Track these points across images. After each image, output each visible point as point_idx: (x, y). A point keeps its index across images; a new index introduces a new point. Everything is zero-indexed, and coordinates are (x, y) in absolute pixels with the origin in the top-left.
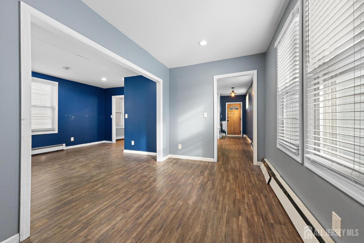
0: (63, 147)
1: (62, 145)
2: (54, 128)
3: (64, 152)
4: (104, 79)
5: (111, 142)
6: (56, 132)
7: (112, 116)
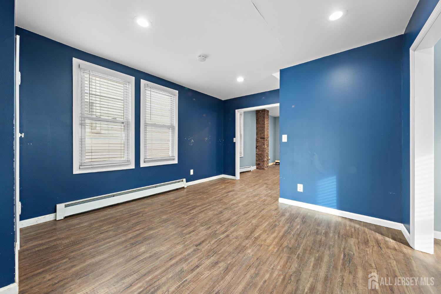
0: (183, 183)
1: (182, 181)
2: (174, 157)
3: (185, 190)
4: (240, 79)
5: (234, 177)
6: (176, 162)
7: (235, 140)
